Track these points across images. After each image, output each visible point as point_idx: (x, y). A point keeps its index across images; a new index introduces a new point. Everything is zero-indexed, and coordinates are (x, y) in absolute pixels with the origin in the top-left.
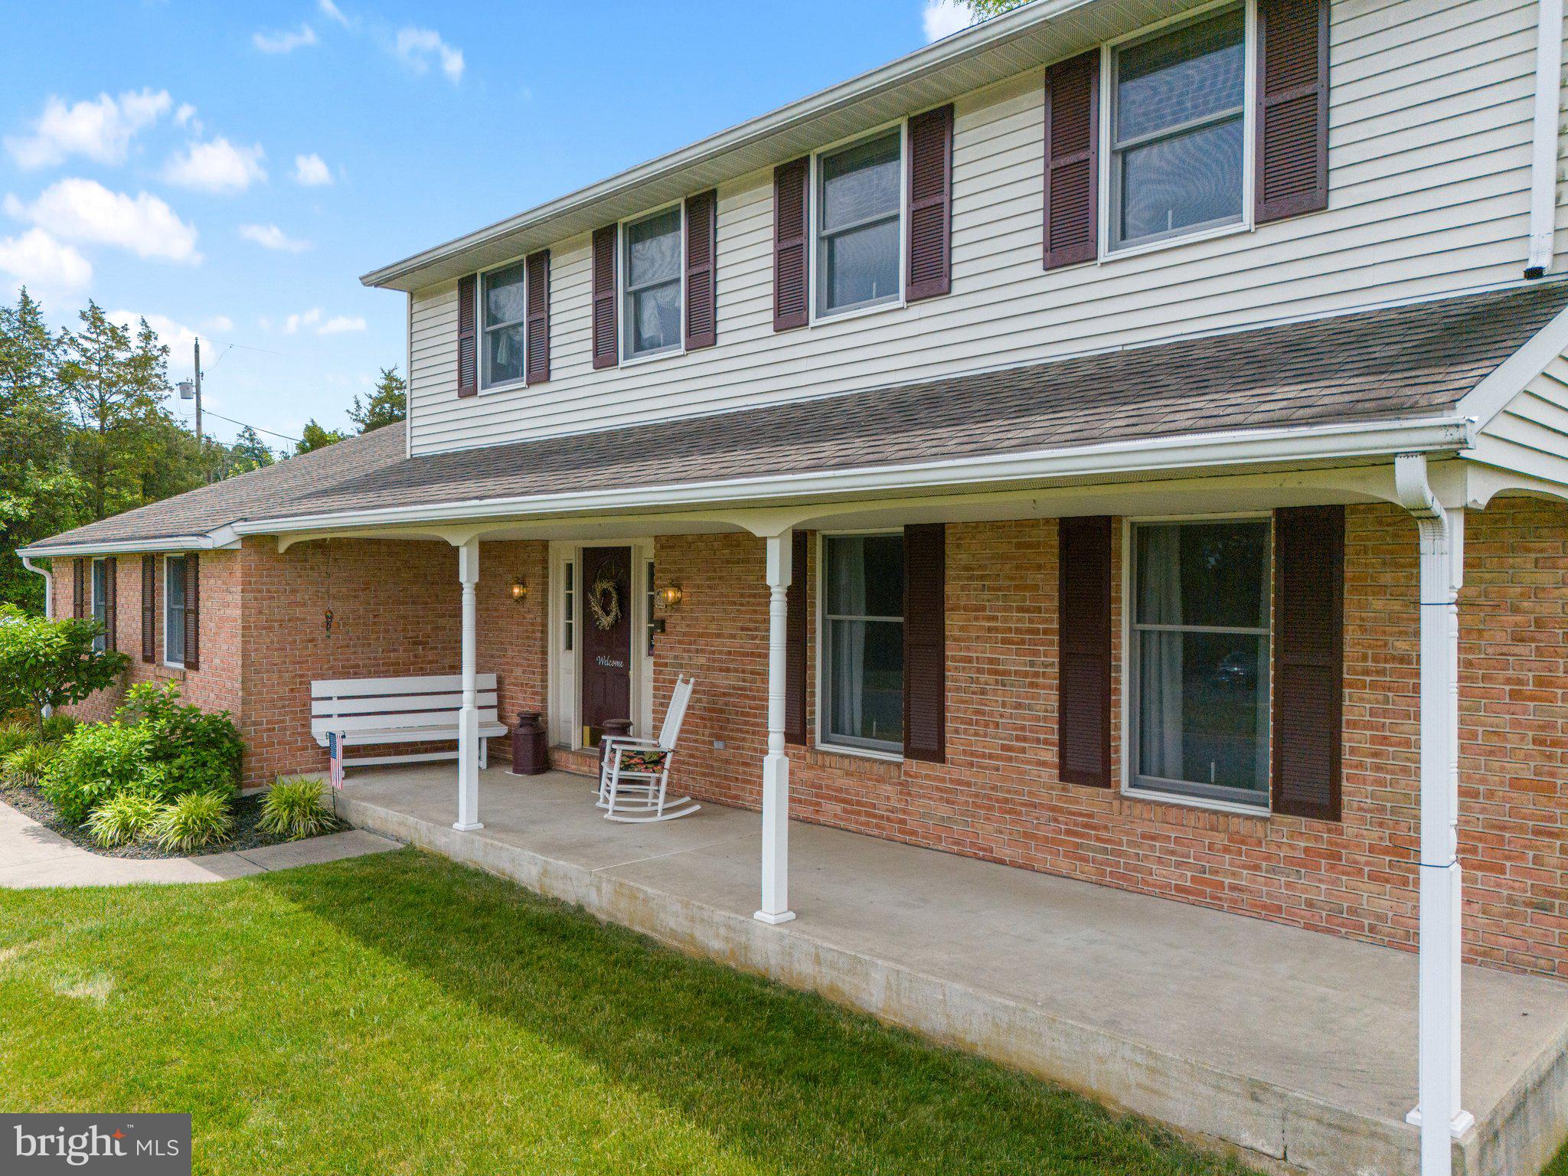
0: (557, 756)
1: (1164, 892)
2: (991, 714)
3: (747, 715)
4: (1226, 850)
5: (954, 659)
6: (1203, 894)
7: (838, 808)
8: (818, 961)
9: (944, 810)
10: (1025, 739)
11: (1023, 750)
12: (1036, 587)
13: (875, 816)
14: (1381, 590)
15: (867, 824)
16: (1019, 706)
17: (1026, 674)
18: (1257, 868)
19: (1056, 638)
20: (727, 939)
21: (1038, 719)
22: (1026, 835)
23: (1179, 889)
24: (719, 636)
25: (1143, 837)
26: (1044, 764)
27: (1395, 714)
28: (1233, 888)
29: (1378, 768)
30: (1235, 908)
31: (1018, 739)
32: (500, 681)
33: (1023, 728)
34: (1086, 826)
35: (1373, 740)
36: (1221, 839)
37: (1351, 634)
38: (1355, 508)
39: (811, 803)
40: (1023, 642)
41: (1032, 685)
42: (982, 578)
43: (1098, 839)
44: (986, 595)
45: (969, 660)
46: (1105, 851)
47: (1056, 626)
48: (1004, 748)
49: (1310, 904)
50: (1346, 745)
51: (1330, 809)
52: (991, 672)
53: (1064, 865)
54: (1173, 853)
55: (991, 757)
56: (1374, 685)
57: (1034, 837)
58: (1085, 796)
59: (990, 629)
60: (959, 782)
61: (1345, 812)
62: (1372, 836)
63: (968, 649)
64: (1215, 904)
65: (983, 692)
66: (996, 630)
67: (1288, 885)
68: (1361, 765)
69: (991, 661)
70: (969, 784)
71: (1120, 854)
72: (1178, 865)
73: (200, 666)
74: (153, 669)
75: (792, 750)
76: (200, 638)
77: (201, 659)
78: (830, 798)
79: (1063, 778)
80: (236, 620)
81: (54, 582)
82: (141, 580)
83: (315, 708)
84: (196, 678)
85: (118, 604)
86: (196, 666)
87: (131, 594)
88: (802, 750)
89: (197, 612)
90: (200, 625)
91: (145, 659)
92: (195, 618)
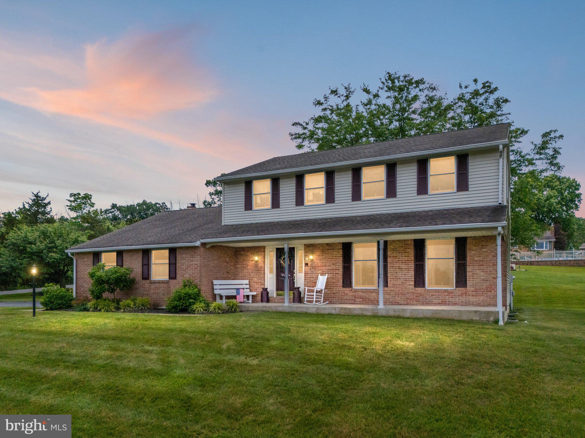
0: (271, 299)
2: (399, 277)
3: (334, 283)
4: (447, 295)
5: (390, 267)
6: (443, 303)
7: (361, 300)
10: (407, 281)
11: (406, 283)
12: (408, 252)
13: (370, 300)
14: (473, 250)
15: (369, 302)
16: (405, 275)
17: (406, 269)
18: (453, 297)
19: (413, 261)
21: (409, 277)
22: (407, 299)
24: (325, 266)
25: (432, 295)
26: (411, 285)
27: (475, 270)
28: (449, 301)
29: (473, 278)
31: (405, 281)
32: (249, 282)
33: (406, 279)
34: (419, 295)
35: (472, 274)
36: (446, 294)
38: (469, 237)
39: (353, 300)
40: (406, 262)
41: (408, 270)
42: (396, 251)
43: (422, 297)
44: (398, 254)
45: (394, 267)
46: (424, 299)
47: (413, 259)
48: (402, 283)
49: (462, 302)
50: (468, 275)
51: (465, 285)
52: (398, 269)
54: (437, 297)
55: (399, 285)
56: (472, 265)
58: (419, 290)
59: (398, 261)
60: (391, 291)
61: (468, 286)
62: (472, 289)
63: (393, 265)
65: (397, 273)
66: (400, 260)
67: (458, 299)
68: (470, 278)
69: (399, 267)
70: (394, 291)
71: (427, 299)
72: (438, 299)
73: (177, 278)
74: (148, 281)
75: (347, 289)
76: (177, 270)
77: (178, 276)
78: (358, 298)
79: (415, 287)
80: (197, 264)
81: (77, 260)
82: (141, 257)
83: (215, 287)
84: (174, 281)
85: (124, 264)
86: (175, 278)
87: (133, 261)
88: (350, 289)
89: (175, 264)
90: (177, 267)
91: (144, 278)
92: (174, 265)
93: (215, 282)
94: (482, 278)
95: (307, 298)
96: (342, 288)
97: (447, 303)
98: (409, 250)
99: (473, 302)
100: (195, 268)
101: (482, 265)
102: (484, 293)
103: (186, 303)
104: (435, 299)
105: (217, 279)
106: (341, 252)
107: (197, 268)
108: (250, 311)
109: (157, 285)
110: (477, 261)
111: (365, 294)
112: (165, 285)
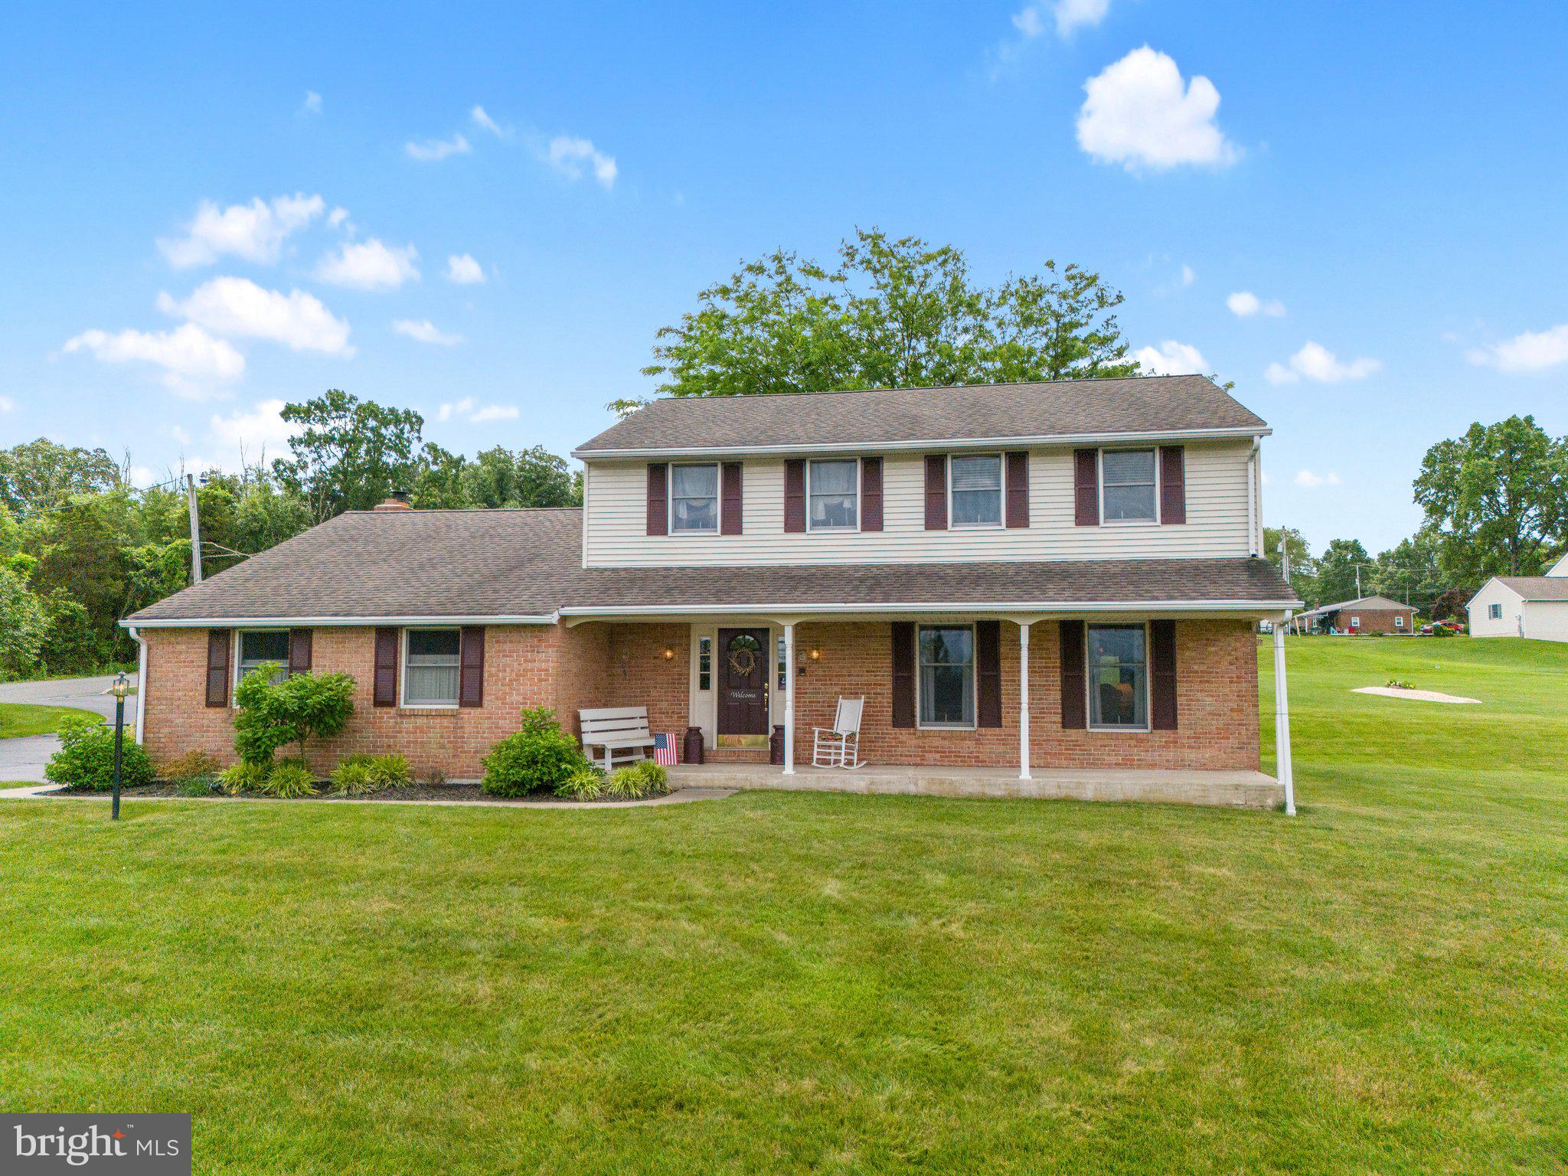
0: (706, 752)
1: (1110, 766)
3: (872, 716)
4: (1134, 747)
5: (1006, 681)
6: (1126, 764)
7: (938, 756)
8: (1059, 787)
9: (1002, 749)
12: (1049, 649)
13: (961, 757)
14: (1188, 648)
15: (956, 761)
16: (1041, 699)
17: (1046, 686)
18: (1147, 751)
19: (1059, 670)
20: (1006, 790)
21: (1051, 704)
22: (1044, 754)
23: (1117, 764)
24: (849, 676)
25: (1100, 746)
26: (1054, 722)
27: (1194, 691)
28: (1138, 760)
29: (1189, 710)
30: (1139, 767)
31: (1042, 713)
32: (648, 711)
33: (1044, 709)
34: (1074, 745)
35: (1188, 700)
36: (1133, 743)
37: (1179, 665)
38: (1179, 621)
40: (1042, 672)
41: (1047, 690)
43: (1080, 750)
45: (1015, 681)
46: (1083, 754)
47: (1059, 665)
48: (1033, 718)
49: (1167, 761)
50: (1178, 703)
51: (1173, 725)
53: (1064, 763)
54: (1113, 751)
56: (1187, 682)
57: (1050, 754)
58: (1074, 734)
60: (1010, 735)
61: (1179, 726)
62: (1189, 733)
63: (1015, 676)
64: (1132, 767)
67: (1159, 755)
68: (1184, 709)
71: (1090, 755)
72: (1116, 755)
73: (485, 703)
74: (393, 711)
75: (904, 731)
76: (485, 684)
77: (486, 699)
78: (931, 752)
79: (1064, 727)
80: (547, 670)
81: (149, 649)
82: (373, 645)
83: (585, 727)
84: (475, 712)
85: (313, 664)
86: (479, 704)
87: (346, 656)
88: (912, 730)
89: (481, 667)
90: (486, 675)
91: (379, 703)
92: (478, 671)
93: (585, 714)
94: (1208, 708)
95: (818, 753)
96: (890, 728)
97: (1136, 762)
98: (1050, 645)
99: (1191, 761)
100: (540, 680)
101: (1207, 682)
102: (1213, 741)
103: (550, 773)
104: (1109, 755)
105: (593, 704)
106: (888, 644)
107: (547, 680)
108: (691, 787)
109: (420, 721)
110: (1197, 672)
111: (946, 743)
112: (446, 722)
